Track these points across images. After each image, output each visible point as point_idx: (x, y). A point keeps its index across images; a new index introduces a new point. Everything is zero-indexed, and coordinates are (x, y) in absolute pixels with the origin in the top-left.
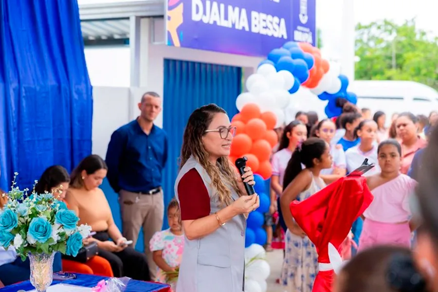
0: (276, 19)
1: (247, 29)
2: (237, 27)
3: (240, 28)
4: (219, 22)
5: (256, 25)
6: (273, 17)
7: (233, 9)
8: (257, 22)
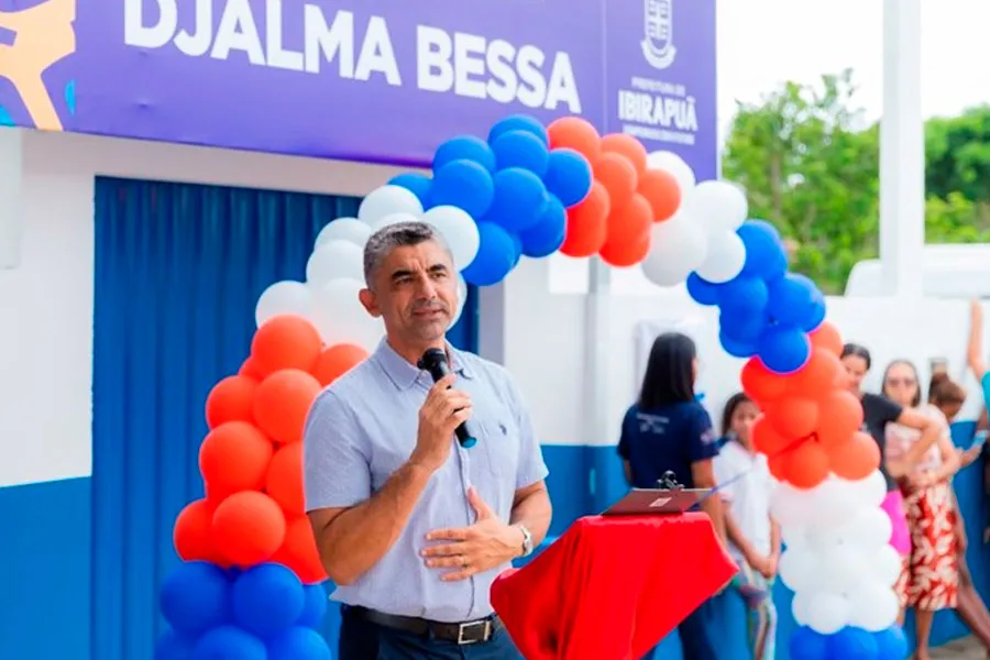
0: (531, 53)
1: (394, 78)
2: (346, 70)
3: (363, 74)
4: (256, 57)
5: (435, 71)
6: (517, 46)
7: (329, 21)
8: (440, 59)
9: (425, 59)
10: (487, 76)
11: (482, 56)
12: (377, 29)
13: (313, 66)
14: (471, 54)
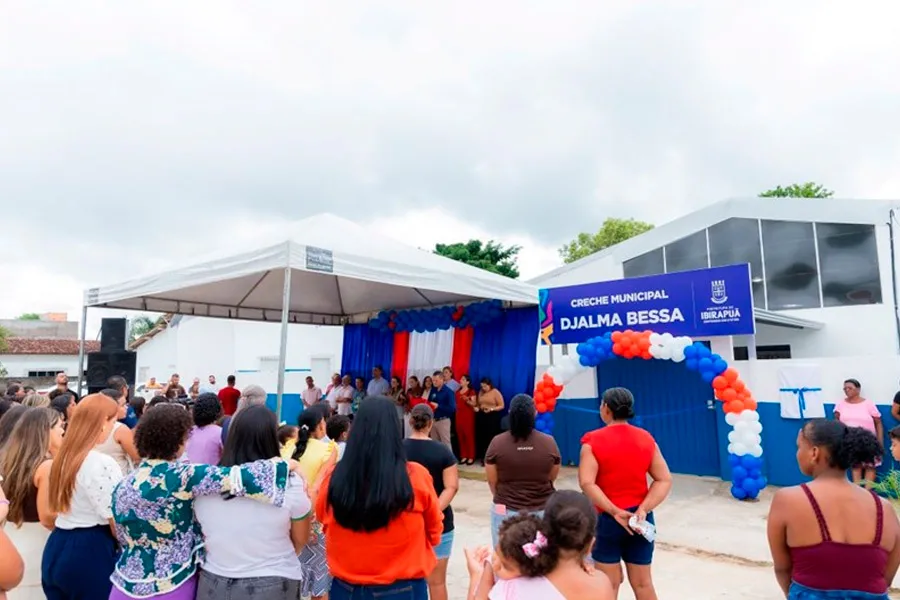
0: (664, 311)
4: (587, 326)
5: (632, 320)
6: (659, 310)
7: (603, 316)
8: (634, 318)
9: (629, 318)
10: (649, 318)
11: (647, 315)
12: (616, 316)
13: (600, 325)
14: (644, 315)
